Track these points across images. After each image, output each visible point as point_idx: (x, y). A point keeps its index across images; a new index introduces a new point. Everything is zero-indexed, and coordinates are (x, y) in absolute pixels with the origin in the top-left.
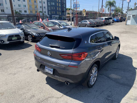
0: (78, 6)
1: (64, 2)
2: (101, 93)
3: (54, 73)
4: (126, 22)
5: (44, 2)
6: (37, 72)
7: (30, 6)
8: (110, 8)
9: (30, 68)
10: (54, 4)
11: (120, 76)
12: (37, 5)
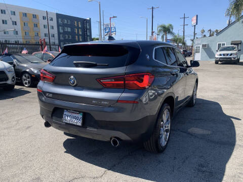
0: (113, 30)
1: (88, 27)
2: (184, 161)
3: (83, 123)
4: (194, 56)
5: (53, 27)
6: (45, 128)
7: (26, 32)
8: (165, 37)
9: (28, 127)
10: (69, 30)
11: (209, 130)
12: (40, 32)
